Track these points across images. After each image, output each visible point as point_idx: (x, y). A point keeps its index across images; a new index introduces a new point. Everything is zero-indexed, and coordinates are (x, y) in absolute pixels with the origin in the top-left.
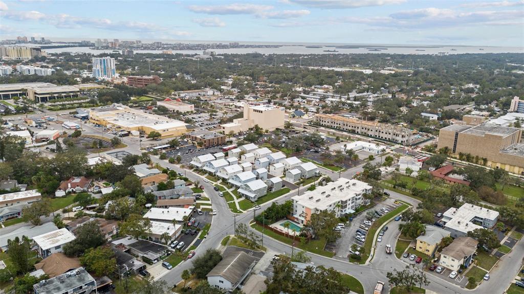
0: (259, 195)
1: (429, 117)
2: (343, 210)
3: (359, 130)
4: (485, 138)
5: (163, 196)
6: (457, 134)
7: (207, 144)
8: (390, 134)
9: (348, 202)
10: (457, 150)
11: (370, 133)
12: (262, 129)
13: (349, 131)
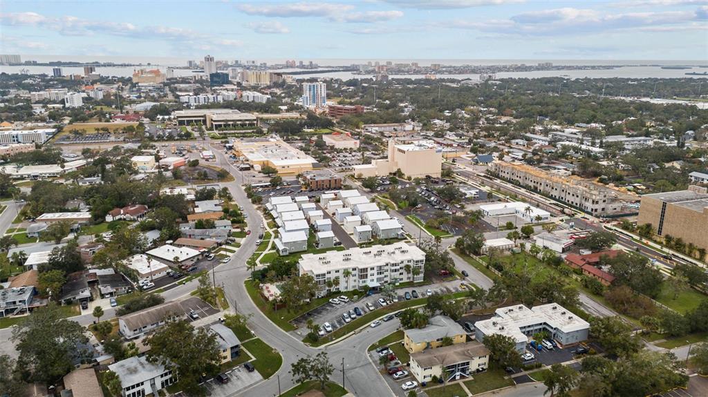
0: (294, 249)
1: (703, 180)
2: (361, 281)
3: (542, 188)
4: (704, 216)
5: (193, 235)
6: (664, 205)
7: (313, 186)
8: (577, 196)
9: (370, 272)
10: (664, 232)
11: (554, 193)
12: (403, 174)
13: (527, 187)
